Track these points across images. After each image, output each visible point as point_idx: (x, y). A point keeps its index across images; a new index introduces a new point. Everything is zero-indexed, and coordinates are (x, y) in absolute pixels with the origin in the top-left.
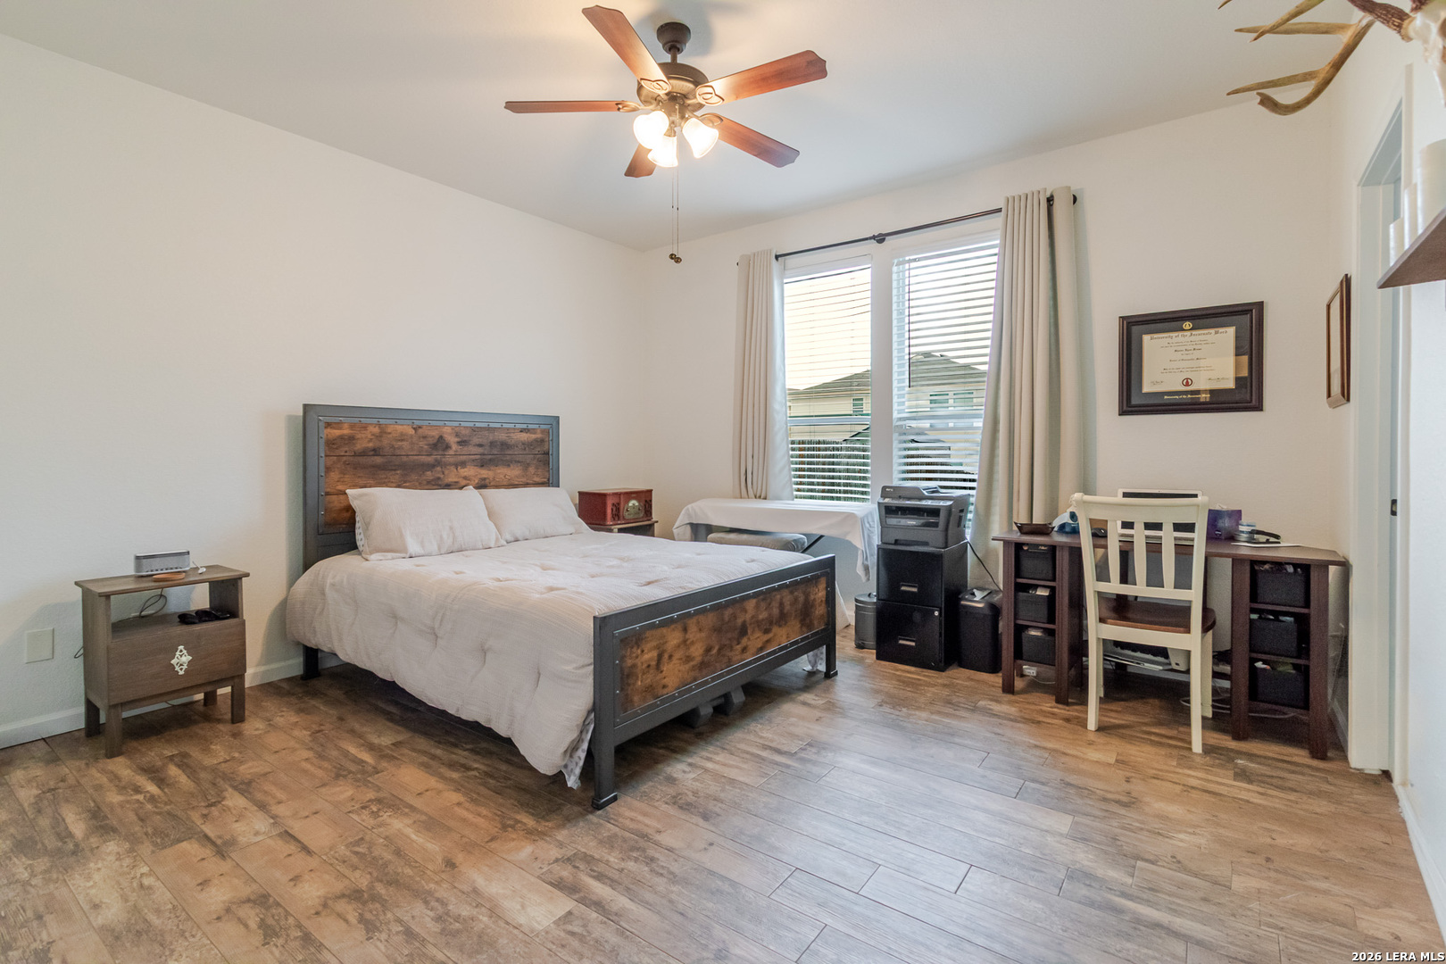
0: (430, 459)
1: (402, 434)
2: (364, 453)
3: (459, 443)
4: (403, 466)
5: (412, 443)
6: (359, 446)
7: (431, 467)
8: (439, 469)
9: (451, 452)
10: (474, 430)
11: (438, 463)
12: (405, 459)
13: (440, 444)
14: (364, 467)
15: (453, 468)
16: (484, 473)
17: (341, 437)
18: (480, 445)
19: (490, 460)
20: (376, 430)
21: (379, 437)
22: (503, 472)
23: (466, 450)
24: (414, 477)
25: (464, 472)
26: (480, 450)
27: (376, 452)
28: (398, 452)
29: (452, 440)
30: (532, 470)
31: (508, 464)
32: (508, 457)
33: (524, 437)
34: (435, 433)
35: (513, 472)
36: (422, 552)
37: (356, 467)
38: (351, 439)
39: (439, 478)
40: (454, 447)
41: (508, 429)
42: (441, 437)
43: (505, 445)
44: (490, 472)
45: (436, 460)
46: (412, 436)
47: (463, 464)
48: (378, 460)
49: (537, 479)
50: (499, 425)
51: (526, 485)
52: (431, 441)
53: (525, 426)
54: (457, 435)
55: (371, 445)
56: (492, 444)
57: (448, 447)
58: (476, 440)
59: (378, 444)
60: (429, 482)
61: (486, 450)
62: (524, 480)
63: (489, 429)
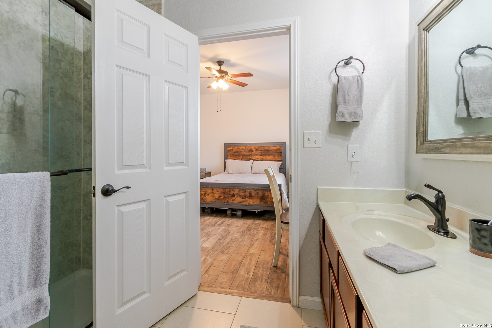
0: (249, 154)
1: (242, 149)
2: (235, 153)
3: (255, 150)
4: (243, 155)
5: (244, 150)
6: (234, 151)
7: (249, 155)
8: (251, 156)
9: (253, 152)
10: (259, 147)
11: (250, 155)
12: (243, 154)
13: (251, 151)
14: (235, 155)
15: (254, 156)
16: (262, 157)
17: (230, 149)
18: (261, 151)
19: (264, 154)
20: (237, 148)
21: (238, 149)
22: (267, 157)
23: (257, 152)
24: (245, 158)
25: (257, 157)
26: (261, 152)
27: (237, 152)
28: (241, 152)
29: (254, 149)
30: (276, 157)
31: (269, 155)
32: (269, 154)
33: (274, 148)
34: (250, 148)
35: (271, 157)
36: (232, 173)
37: (233, 155)
38: (232, 150)
39: (251, 158)
40: (254, 151)
41: (269, 146)
42: (251, 149)
43: (268, 150)
44: (264, 157)
45: (250, 154)
46: (244, 149)
47: (257, 155)
48: (237, 154)
49: (278, 159)
50: (266, 146)
51: (274, 161)
52: (249, 150)
53: (274, 145)
54: (255, 148)
55: (236, 151)
56: (264, 150)
57: (253, 151)
58: (260, 149)
59: (237, 151)
60: (248, 159)
61: (263, 152)
62: (274, 159)
63: (263, 146)
